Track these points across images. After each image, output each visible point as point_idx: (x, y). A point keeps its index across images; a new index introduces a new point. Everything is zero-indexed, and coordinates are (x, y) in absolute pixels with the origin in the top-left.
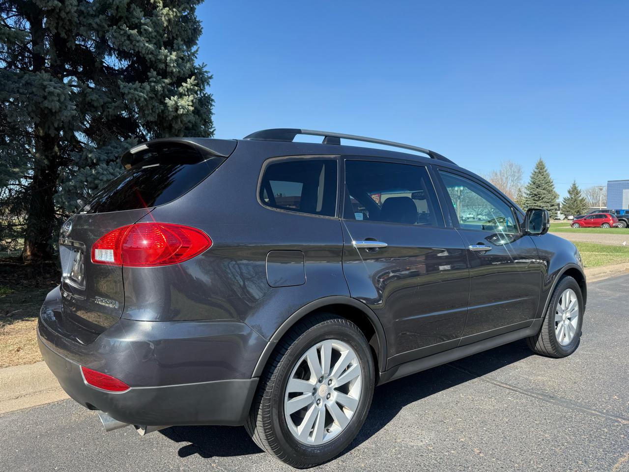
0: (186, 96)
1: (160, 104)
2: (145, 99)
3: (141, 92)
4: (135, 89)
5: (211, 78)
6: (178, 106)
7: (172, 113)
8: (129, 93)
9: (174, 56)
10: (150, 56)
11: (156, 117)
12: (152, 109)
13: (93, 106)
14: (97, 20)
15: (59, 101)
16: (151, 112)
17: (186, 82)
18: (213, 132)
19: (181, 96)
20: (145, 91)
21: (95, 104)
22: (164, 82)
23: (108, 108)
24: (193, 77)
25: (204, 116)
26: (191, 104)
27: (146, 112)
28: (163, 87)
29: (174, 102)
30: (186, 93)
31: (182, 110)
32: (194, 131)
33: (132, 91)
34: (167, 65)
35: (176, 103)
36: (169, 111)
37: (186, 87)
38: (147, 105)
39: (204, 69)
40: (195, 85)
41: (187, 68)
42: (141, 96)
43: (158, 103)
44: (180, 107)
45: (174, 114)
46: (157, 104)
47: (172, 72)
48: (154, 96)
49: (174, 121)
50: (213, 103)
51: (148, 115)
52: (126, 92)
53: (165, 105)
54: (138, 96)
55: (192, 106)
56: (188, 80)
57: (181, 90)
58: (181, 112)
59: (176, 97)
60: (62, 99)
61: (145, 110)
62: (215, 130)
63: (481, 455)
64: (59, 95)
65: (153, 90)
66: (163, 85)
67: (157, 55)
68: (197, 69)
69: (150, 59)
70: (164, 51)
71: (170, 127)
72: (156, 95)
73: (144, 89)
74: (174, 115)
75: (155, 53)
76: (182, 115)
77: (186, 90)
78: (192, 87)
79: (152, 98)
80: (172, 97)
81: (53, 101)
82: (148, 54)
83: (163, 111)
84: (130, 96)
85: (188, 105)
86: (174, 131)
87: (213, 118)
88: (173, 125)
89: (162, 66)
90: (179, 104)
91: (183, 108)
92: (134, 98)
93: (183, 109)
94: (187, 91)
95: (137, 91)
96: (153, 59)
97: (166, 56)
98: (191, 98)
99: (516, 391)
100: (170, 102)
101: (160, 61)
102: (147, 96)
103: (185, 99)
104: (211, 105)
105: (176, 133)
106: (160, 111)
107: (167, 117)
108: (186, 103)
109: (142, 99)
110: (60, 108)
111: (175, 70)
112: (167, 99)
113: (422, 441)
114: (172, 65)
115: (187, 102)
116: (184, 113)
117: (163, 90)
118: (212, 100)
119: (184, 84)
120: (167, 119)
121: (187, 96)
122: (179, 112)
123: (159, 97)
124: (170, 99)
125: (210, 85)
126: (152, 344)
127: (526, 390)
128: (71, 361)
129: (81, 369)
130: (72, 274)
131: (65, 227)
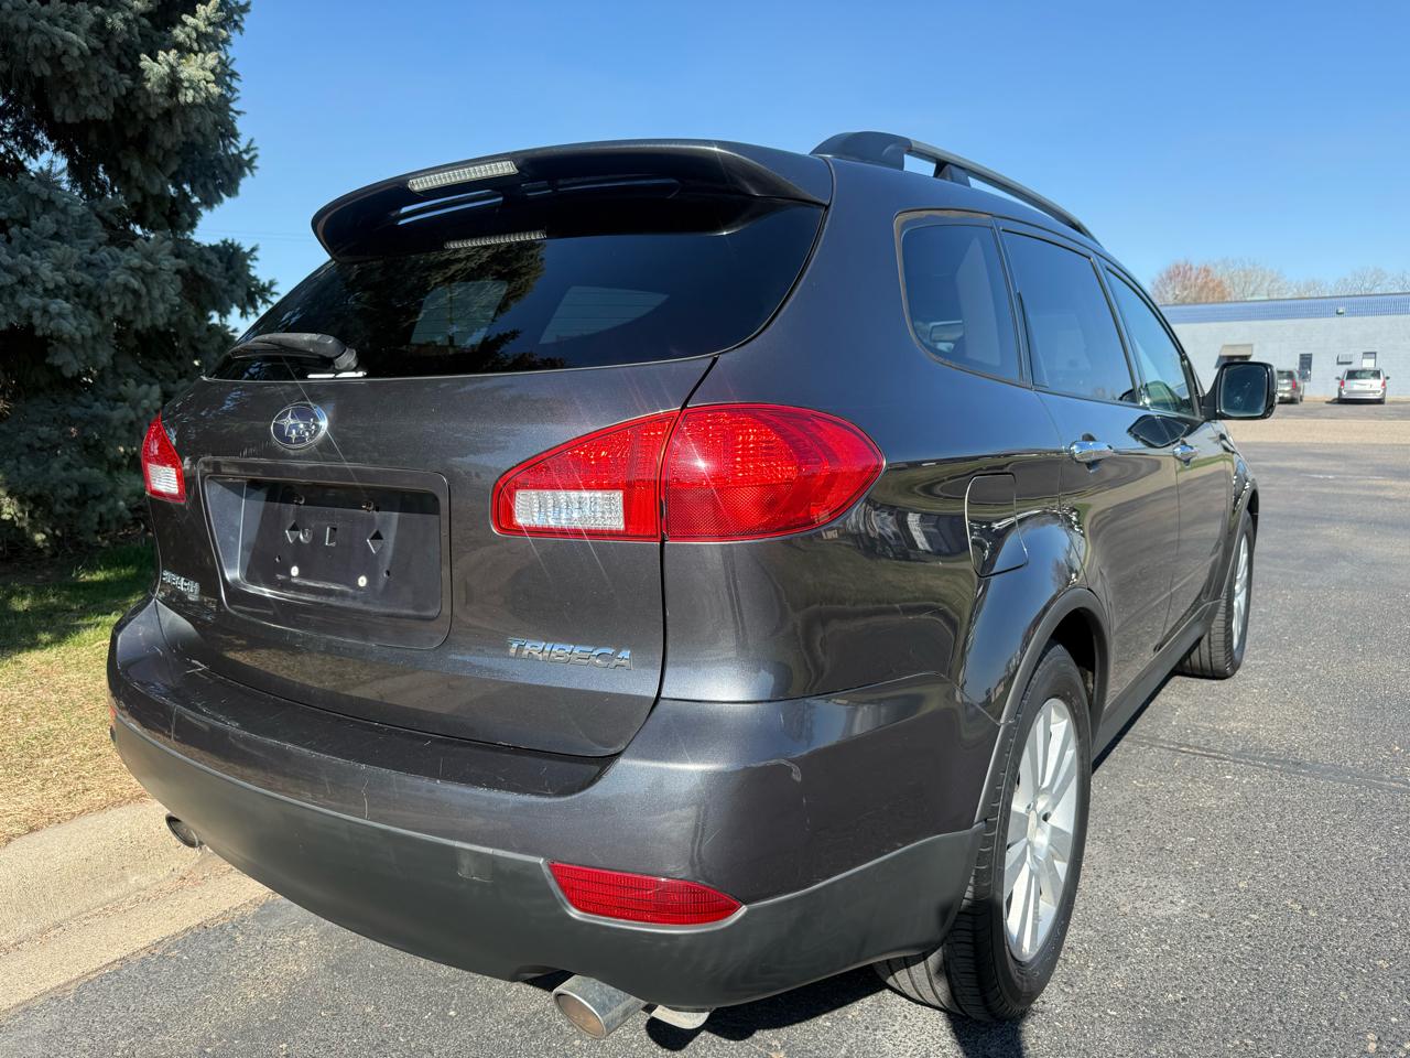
0: (196, 53)
1: (120, 73)
2: (82, 54)
3: (68, 28)
4: (51, 19)
5: (245, 10)
6: (181, 81)
7: (161, 100)
8: (31, 30)
11: (112, 109)
12: (99, 84)
16: (97, 91)
17: (193, 13)
18: (251, 160)
19: (184, 50)
20: (81, 29)
22: (131, 8)
24: (214, 1)
26: (213, 78)
27: (84, 92)
28: (126, 21)
29: (167, 69)
30: (195, 46)
31: (190, 93)
33: (43, 23)
35: (174, 70)
36: (148, 94)
37: (196, 28)
38: (84, 72)
40: (217, 24)
42: (71, 43)
43: (111, 66)
44: (186, 84)
45: (164, 103)
46: (111, 71)
48: (102, 46)
49: (159, 123)
51: (88, 100)
52: (24, 26)
53: (138, 74)
54: (63, 40)
55: (216, 83)
56: (200, 8)
57: (179, 34)
58: (190, 99)
59: (173, 52)
61: (79, 85)
62: (256, 156)
63: (1312, 913)
65: (101, 27)
66: (130, 15)
71: (142, 143)
72: (106, 42)
73: (77, 20)
74: (166, 105)
76: (193, 105)
77: (194, 35)
78: (210, 30)
79: (95, 52)
80: (161, 55)
83: (130, 92)
85: (207, 82)
86: (153, 151)
88: (158, 136)
90: (182, 76)
91: (195, 87)
92: (48, 46)
93: (194, 89)
94: (197, 40)
95: (57, 25)
98: (210, 60)
99: (1224, 759)
100: (155, 68)
102: (86, 42)
103: (192, 63)
105: (160, 159)
106: (124, 92)
107: (140, 109)
109: (76, 53)
112: (143, 56)
113: (1172, 902)
115: (201, 73)
116: (199, 101)
117: (129, 31)
119: (187, 19)
120: (140, 117)
121: (200, 55)
122: (181, 98)
123: (116, 52)
124: (155, 60)
126: (795, 769)
127: (1237, 754)
128: (489, 851)
129: (546, 871)
130: (295, 571)
131: (289, 421)
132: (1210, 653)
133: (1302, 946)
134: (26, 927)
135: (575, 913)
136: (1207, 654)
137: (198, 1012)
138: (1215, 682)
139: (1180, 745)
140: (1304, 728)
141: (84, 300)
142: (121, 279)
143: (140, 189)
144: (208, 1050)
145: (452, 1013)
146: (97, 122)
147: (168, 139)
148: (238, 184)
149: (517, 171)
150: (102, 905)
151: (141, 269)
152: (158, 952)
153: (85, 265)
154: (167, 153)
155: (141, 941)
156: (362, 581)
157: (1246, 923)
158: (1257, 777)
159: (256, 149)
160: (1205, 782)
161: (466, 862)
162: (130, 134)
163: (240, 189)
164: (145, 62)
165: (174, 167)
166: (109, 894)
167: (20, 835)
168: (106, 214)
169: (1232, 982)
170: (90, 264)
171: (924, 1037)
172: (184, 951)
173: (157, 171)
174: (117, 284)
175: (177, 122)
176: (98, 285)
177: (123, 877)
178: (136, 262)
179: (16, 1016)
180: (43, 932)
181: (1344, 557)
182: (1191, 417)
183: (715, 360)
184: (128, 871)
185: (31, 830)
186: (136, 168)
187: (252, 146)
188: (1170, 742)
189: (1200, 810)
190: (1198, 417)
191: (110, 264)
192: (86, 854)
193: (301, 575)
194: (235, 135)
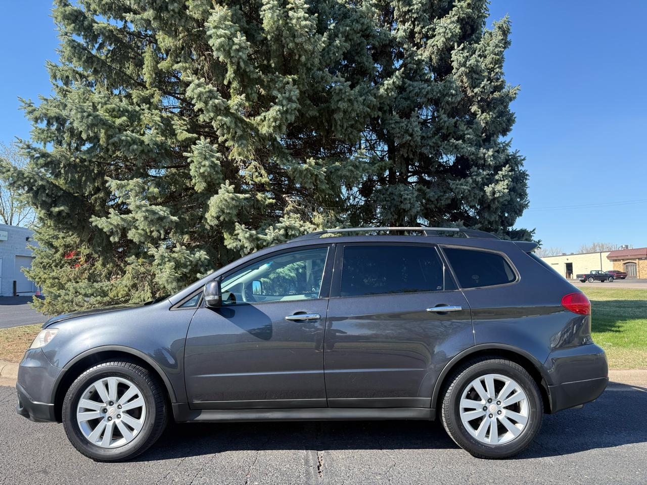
0: (502, 181)
1: (481, 192)
2: (469, 190)
3: (465, 185)
4: (461, 184)
5: (524, 159)
7: (490, 197)
8: (456, 188)
9: (490, 153)
10: (472, 156)
11: (477, 202)
12: (474, 196)
13: (431, 201)
14: (434, 140)
15: (410, 203)
16: (473, 198)
17: (501, 170)
18: (527, 204)
19: (497, 182)
20: (469, 184)
21: (432, 199)
22: (483, 174)
23: (441, 200)
24: (507, 166)
25: (520, 191)
28: (482, 178)
29: (491, 189)
30: (502, 179)
32: (510, 206)
33: (459, 186)
34: (485, 161)
35: (493, 189)
36: (487, 196)
37: (502, 174)
38: (470, 195)
39: (518, 155)
40: (509, 171)
41: (502, 158)
42: (465, 189)
43: (479, 191)
44: (497, 192)
46: (477, 192)
47: (490, 165)
49: (492, 202)
50: (528, 177)
51: (471, 201)
52: (454, 188)
53: (484, 192)
55: (507, 188)
56: (503, 168)
57: (497, 177)
58: (498, 196)
59: (493, 184)
60: (412, 202)
61: (468, 198)
64: (410, 199)
65: (475, 181)
66: (483, 176)
67: (477, 155)
68: (511, 155)
69: (472, 158)
70: (483, 150)
71: (489, 207)
72: (477, 185)
73: (467, 183)
74: (492, 198)
75: (476, 153)
76: (499, 197)
77: (502, 176)
78: (507, 173)
79: (474, 188)
80: (490, 185)
81: (406, 203)
82: (470, 155)
83: (483, 196)
84: (457, 190)
85: (504, 189)
86: (492, 209)
87: (528, 191)
88: (491, 205)
89: (482, 162)
90: (496, 190)
91: (499, 192)
92: (460, 191)
96: (474, 158)
97: (484, 154)
98: (506, 182)
100: (488, 190)
101: (480, 158)
102: (470, 187)
103: (501, 184)
104: (526, 179)
106: (480, 197)
107: (486, 200)
108: (501, 187)
109: (467, 191)
110: (411, 207)
111: (491, 163)
112: (486, 186)
114: (489, 160)
115: (503, 187)
116: (501, 195)
117: (483, 180)
118: (527, 175)
119: (500, 172)
122: (496, 196)
123: (480, 186)
124: (488, 186)
125: (523, 166)
147: (495, 206)
164: (486, 188)
175: (495, 202)
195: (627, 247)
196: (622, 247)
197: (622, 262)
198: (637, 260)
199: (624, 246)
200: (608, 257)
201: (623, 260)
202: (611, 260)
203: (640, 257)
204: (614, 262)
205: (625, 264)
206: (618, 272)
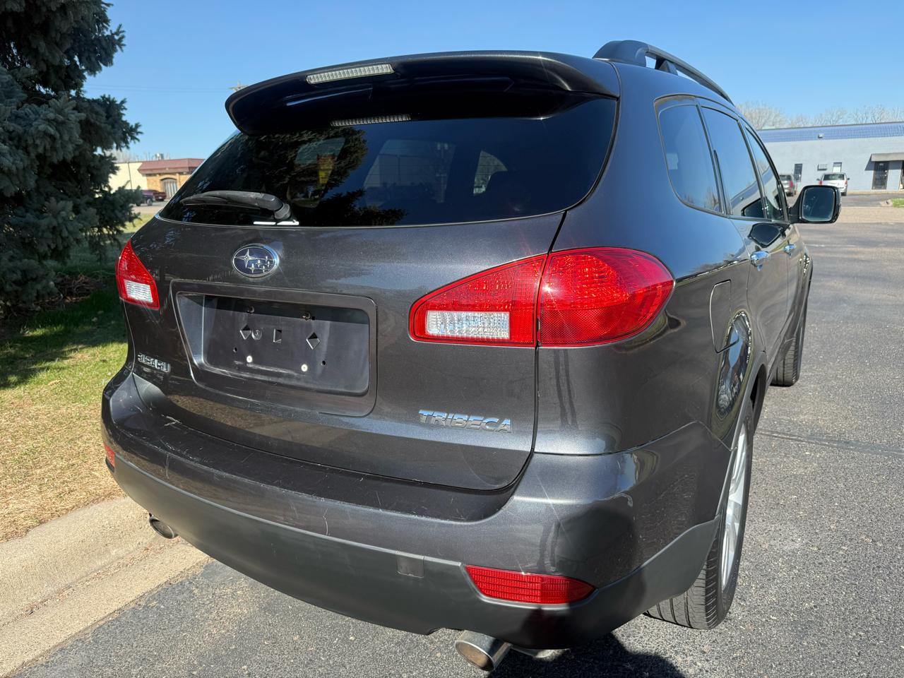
11: (24, 4)
49: (58, 14)
62: (123, 37)
63: (879, 545)
99: (802, 441)
105: (58, 39)
113: (793, 541)
120: (44, 9)
126: (630, 498)
127: (808, 437)
128: (421, 557)
129: (464, 571)
130: (249, 359)
131: (248, 258)
132: (784, 371)
133: (879, 567)
134: (49, 590)
135: (485, 599)
136: (782, 372)
137: (181, 646)
138: (784, 388)
139: (773, 432)
140: (846, 418)
141: (15, 142)
142: (42, 127)
143: (46, 61)
144: (195, 673)
145: (352, 638)
146: (12, 13)
147: (65, 26)
148: (112, 57)
149: (393, 71)
150: (95, 571)
151: (55, 120)
152: (143, 603)
153: (14, 118)
154: (63, 35)
155: (130, 596)
156: (304, 368)
157: (841, 552)
158: (824, 453)
159: (123, 31)
160: (794, 457)
161: (403, 564)
162: (36, 22)
163: (114, 60)
165: (68, 46)
166: (99, 563)
167: (34, 527)
168: (24, 80)
169: (842, 593)
170: (17, 117)
171: (660, 640)
172: (160, 602)
173: (58, 49)
174: (39, 131)
175: (70, 13)
176: (25, 131)
177: (108, 551)
178: (51, 115)
179: (56, 654)
180: (59, 592)
181: (844, 301)
182: (783, 223)
183: (565, 215)
184: (110, 546)
185: (41, 523)
186: (43, 47)
187: (121, 29)
188: (765, 431)
189: (796, 476)
190: (787, 221)
191: (32, 116)
192: (81, 539)
193: (254, 362)
194: (107, 21)
195: (162, 156)
196: (156, 156)
197: (158, 178)
198: (178, 175)
199: (158, 155)
200: (139, 170)
201: (160, 174)
202: (143, 175)
203: (180, 170)
204: (150, 178)
205: (162, 180)
206: (155, 192)
